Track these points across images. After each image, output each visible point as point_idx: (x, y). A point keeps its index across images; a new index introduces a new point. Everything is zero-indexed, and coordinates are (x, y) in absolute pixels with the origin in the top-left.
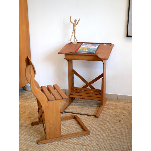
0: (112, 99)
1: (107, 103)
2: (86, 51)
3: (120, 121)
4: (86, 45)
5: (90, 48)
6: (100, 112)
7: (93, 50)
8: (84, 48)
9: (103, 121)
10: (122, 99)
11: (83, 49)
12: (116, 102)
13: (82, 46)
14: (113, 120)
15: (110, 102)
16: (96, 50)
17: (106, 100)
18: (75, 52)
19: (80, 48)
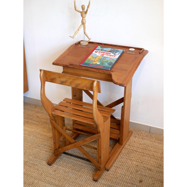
0: (140, 131)
1: (132, 139)
2: (97, 63)
3: (140, 182)
4: (101, 50)
5: (106, 57)
6: (113, 161)
7: (110, 64)
8: (96, 58)
9: (114, 178)
10: (157, 134)
11: (94, 59)
12: (146, 139)
13: (95, 52)
14: (131, 177)
15: (136, 137)
16: (113, 62)
17: (130, 134)
18: (78, 64)
19: (89, 57)
